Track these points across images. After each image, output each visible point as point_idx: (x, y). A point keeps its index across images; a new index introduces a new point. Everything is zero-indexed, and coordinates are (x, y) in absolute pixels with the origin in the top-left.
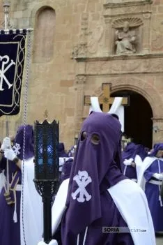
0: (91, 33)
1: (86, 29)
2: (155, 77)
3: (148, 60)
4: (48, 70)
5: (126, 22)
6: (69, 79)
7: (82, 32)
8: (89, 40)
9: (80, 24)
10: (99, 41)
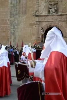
0: (40, 6)
1: (38, 4)
2: (63, 22)
3: (61, 16)
4: (25, 20)
5: (53, 2)
6: (33, 23)
7: (37, 6)
8: (40, 9)
9: (36, 3)
10: (43, 9)
